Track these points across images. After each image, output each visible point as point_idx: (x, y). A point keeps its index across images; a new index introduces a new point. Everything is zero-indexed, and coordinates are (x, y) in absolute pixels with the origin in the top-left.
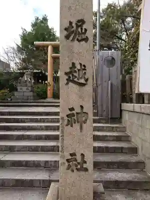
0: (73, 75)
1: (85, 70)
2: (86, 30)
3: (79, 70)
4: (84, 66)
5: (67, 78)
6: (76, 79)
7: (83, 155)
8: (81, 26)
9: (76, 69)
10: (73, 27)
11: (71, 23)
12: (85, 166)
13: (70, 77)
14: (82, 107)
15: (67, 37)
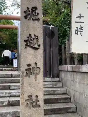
0: (30, 42)
1: (38, 39)
2: (38, 14)
3: (34, 39)
4: (37, 36)
5: (26, 44)
6: (32, 45)
7: (37, 96)
8: (35, 11)
9: (32, 38)
10: (29, 11)
11: (28, 8)
12: (38, 103)
13: (27, 43)
14: (36, 63)
15: (26, 17)
